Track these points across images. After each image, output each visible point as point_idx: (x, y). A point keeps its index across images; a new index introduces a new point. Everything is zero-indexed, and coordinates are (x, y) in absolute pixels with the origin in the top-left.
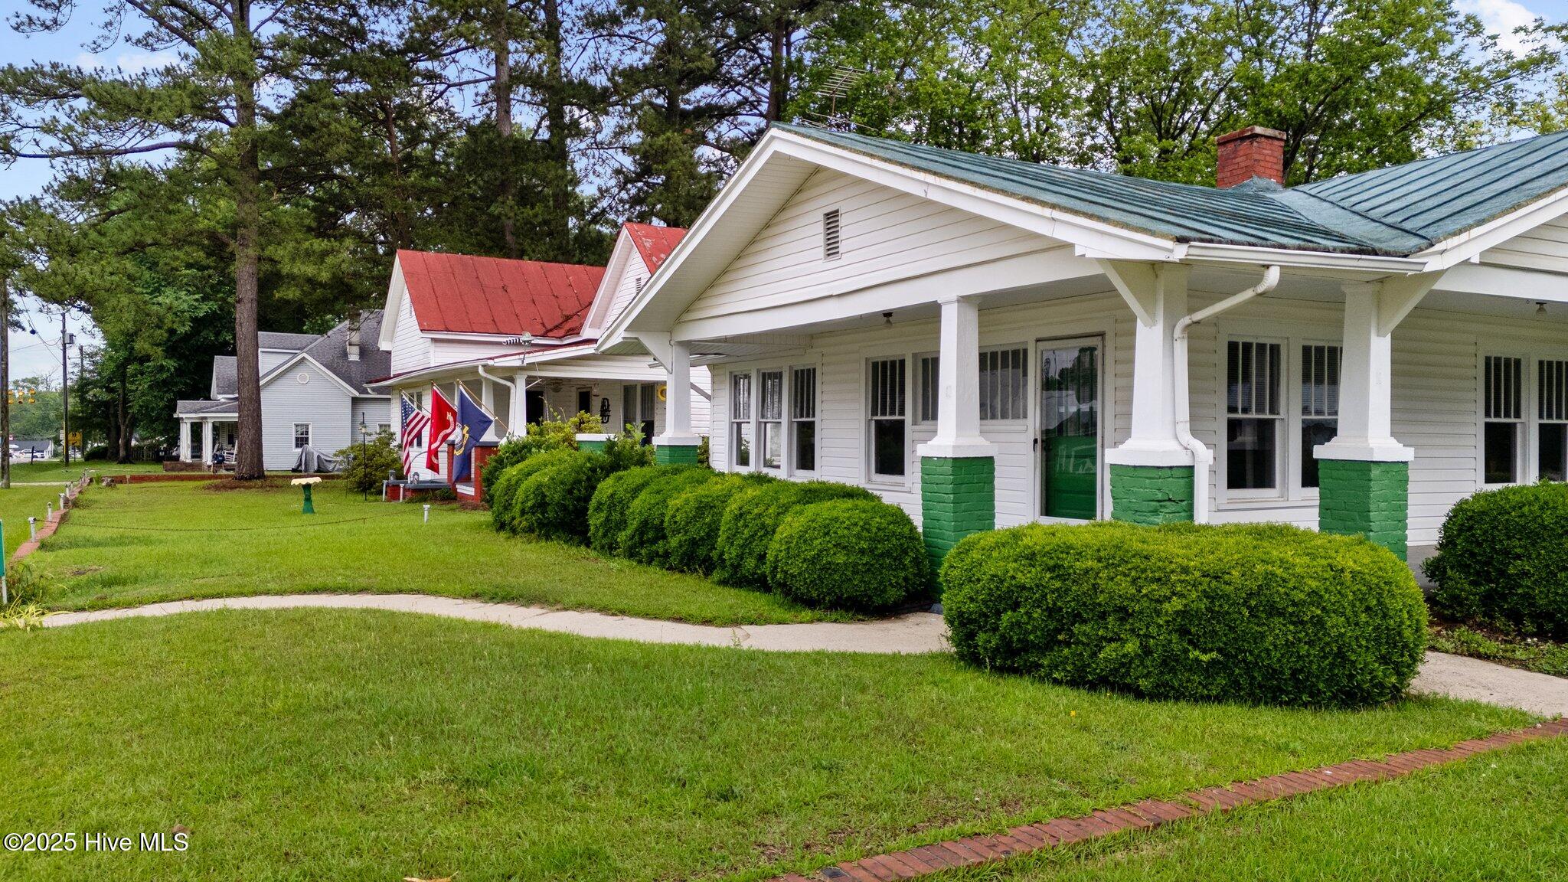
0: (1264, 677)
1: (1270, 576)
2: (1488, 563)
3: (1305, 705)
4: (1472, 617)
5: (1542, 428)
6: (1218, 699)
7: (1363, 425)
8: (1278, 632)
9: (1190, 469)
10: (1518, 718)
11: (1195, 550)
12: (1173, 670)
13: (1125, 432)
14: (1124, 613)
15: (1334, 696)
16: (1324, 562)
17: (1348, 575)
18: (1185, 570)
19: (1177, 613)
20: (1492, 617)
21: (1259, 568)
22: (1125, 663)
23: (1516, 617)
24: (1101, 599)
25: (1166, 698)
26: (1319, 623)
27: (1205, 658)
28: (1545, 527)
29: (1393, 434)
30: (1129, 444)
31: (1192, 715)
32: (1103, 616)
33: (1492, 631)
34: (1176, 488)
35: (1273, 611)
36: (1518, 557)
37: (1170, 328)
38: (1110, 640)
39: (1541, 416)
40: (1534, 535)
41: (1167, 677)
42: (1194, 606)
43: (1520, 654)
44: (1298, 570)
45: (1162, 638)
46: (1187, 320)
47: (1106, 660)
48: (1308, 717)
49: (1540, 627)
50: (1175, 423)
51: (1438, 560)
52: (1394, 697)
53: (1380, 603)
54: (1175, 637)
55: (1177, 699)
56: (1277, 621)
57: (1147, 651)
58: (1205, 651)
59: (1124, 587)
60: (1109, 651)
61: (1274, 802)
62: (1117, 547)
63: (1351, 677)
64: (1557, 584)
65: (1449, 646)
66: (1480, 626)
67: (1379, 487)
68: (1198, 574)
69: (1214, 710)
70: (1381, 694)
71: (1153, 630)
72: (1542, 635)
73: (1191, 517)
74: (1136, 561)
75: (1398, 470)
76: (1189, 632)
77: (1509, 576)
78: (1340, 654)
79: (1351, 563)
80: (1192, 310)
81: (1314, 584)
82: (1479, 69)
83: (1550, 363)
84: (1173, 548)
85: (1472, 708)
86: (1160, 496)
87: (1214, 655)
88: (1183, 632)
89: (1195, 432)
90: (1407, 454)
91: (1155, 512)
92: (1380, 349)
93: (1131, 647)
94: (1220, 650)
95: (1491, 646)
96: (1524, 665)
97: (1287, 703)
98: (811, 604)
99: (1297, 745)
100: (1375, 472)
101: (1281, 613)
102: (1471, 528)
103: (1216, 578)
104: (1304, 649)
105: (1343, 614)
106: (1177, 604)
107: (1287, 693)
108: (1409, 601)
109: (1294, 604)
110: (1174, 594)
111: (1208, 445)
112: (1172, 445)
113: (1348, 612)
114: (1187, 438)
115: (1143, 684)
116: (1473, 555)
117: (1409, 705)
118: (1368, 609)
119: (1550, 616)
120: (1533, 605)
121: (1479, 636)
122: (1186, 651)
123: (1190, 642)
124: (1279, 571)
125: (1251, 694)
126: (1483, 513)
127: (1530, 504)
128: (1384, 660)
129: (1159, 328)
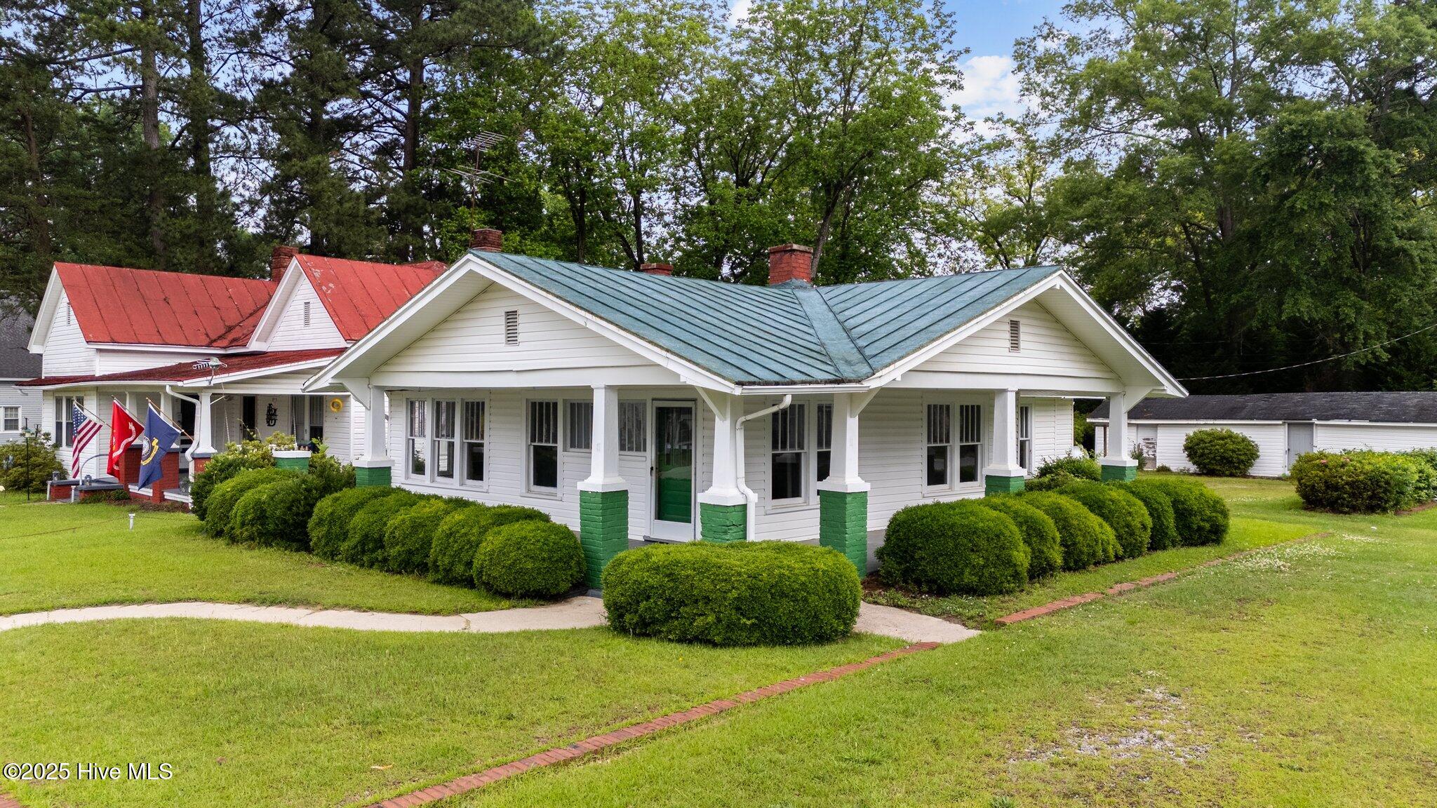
0: (779, 631)
1: (781, 576)
2: (906, 552)
3: (799, 644)
4: (897, 583)
5: (962, 447)
6: (755, 645)
7: (843, 471)
8: (786, 606)
9: (745, 506)
10: (900, 644)
11: (744, 562)
12: (732, 630)
13: (709, 483)
14: (707, 600)
15: (813, 639)
16: (809, 566)
17: (820, 573)
18: (739, 574)
19: (735, 598)
20: (907, 583)
21: (776, 571)
22: (707, 628)
23: (918, 582)
24: (695, 592)
25: (729, 646)
26: (805, 600)
27: (749, 623)
28: (932, 531)
29: (860, 474)
30: (711, 491)
31: (742, 654)
32: (696, 601)
33: (907, 591)
34: (735, 517)
35: (783, 595)
36: (920, 549)
37: (734, 423)
38: (701, 615)
39: (961, 440)
40: (927, 535)
41: (729, 634)
42: (743, 594)
43: (918, 605)
44: (797, 571)
45: (729, 613)
46: (743, 419)
47: (697, 626)
48: (799, 651)
49: (930, 588)
50: (737, 478)
51: (884, 548)
52: (844, 636)
53: (836, 587)
54: (734, 612)
55: (734, 646)
56: (784, 601)
57: (719, 620)
58: (749, 619)
59: (707, 585)
60: (699, 622)
61: (774, 696)
62: (704, 562)
63: (821, 627)
64: (938, 563)
65: (884, 601)
66: (901, 588)
67: (851, 508)
68: (745, 576)
69: (753, 651)
70: (836, 636)
71: (722, 609)
72: (930, 593)
73: (745, 538)
74: (714, 570)
75: (862, 497)
76: (741, 609)
77: (915, 560)
78: (816, 616)
79: (822, 566)
80: (746, 413)
81: (803, 579)
82: (962, 147)
83: (967, 407)
84: (733, 560)
85: (880, 640)
86: (728, 523)
87: (753, 620)
88: (738, 609)
89: (748, 483)
90: (865, 487)
91: (725, 533)
92: (852, 424)
93: (711, 619)
94: (756, 618)
95: (904, 600)
96: (919, 611)
97: (790, 644)
98: (508, 596)
99: (790, 667)
100: (849, 499)
101: (787, 596)
102: (898, 531)
103: (755, 577)
104: (798, 615)
105: (818, 595)
106: (735, 594)
107: (790, 639)
108: (851, 584)
109: (794, 591)
110: (733, 588)
111: (754, 491)
112: (734, 492)
113: (820, 593)
114: (743, 487)
115: (717, 639)
116: (899, 546)
117: (851, 641)
118: (830, 590)
119: (935, 582)
120: (926, 575)
121: (899, 595)
122: (739, 619)
123: (742, 614)
124: (787, 573)
125: (772, 641)
126: (904, 522)
127: (927, 517)
128: (838, 617)
129: (728, 422)
